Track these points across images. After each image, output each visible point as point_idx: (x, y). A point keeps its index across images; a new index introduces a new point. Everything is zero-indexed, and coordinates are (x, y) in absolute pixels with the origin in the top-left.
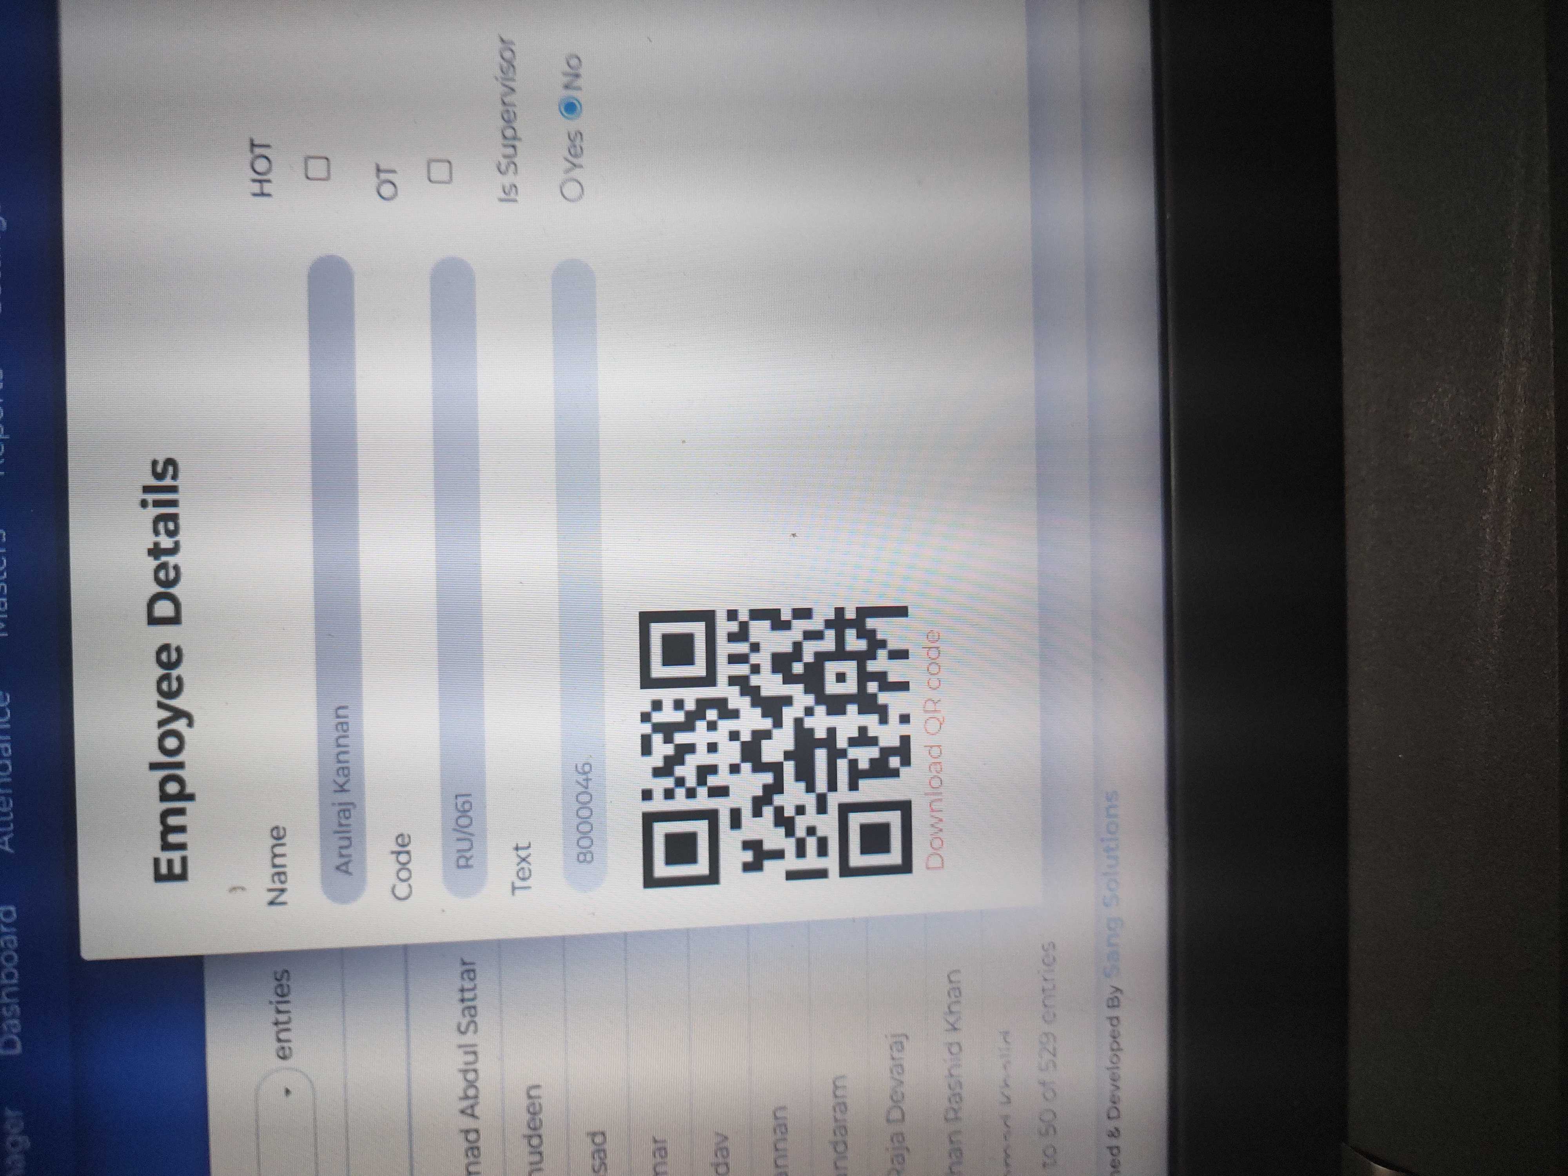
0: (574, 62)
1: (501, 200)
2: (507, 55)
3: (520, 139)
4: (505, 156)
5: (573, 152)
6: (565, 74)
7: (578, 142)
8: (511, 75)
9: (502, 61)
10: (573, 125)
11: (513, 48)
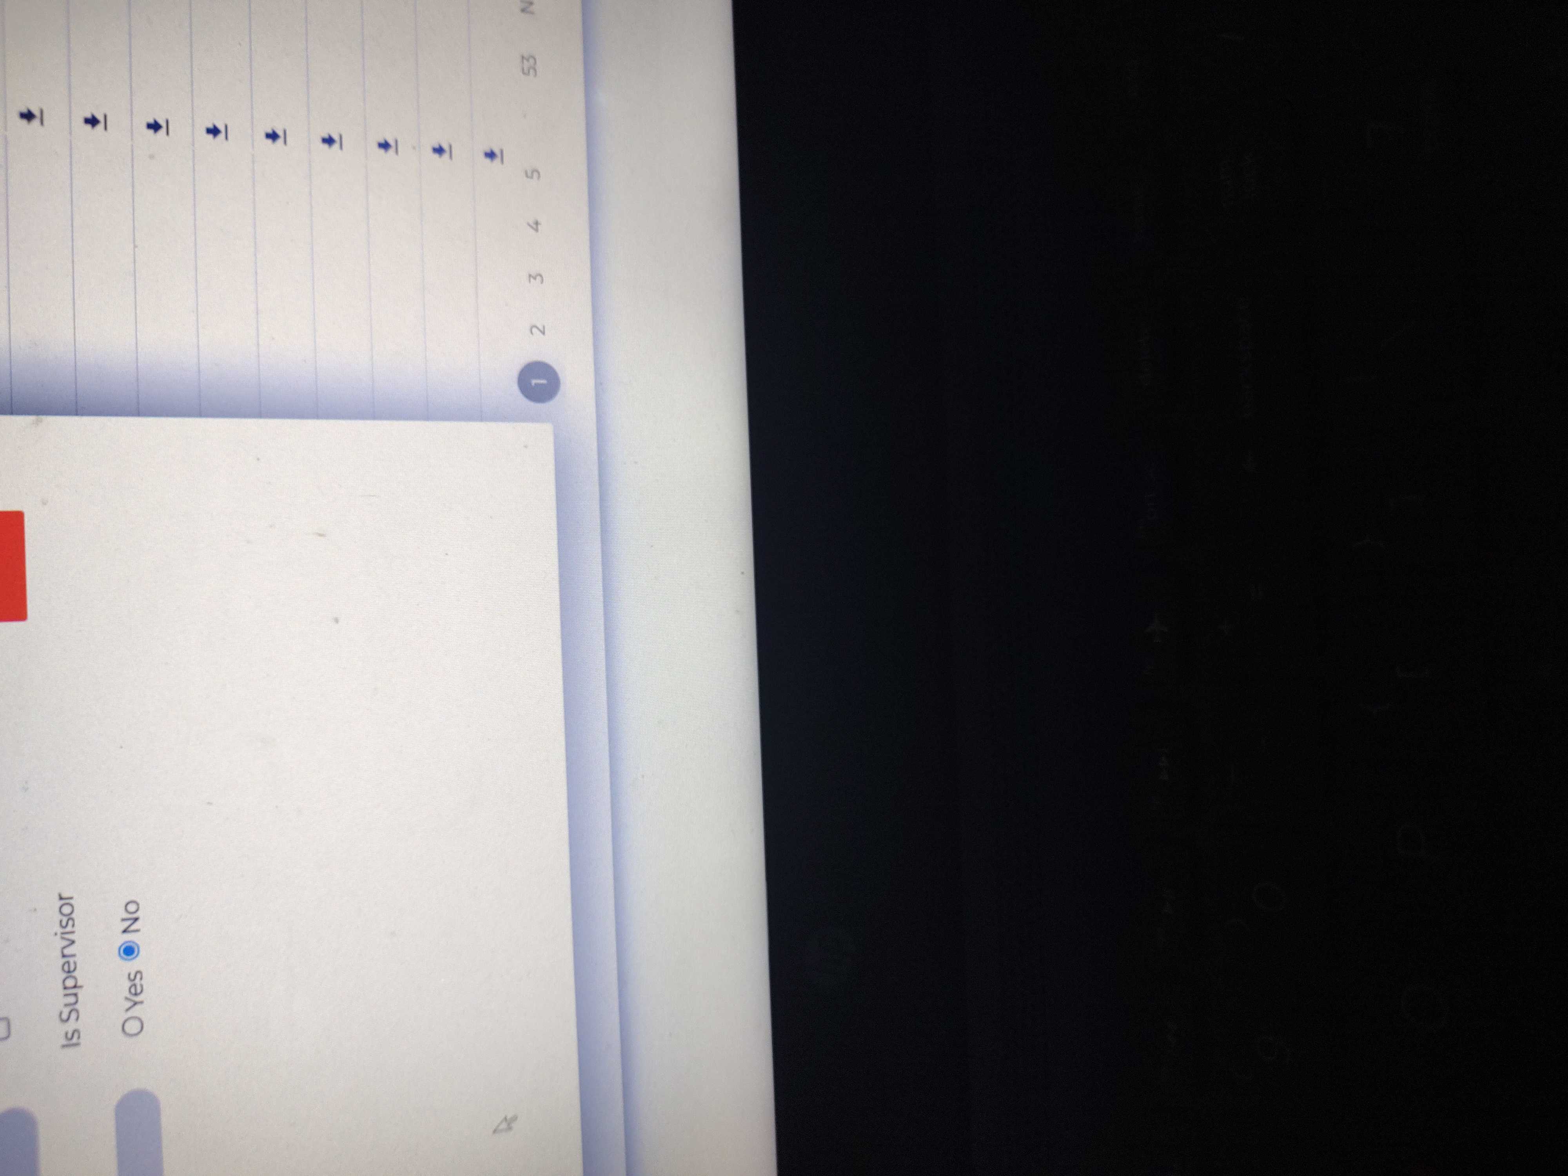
0: (132, 908)
1: (64, 1046)
2: (67, 910)
3: (81, 987)
4: (66, 1005)
5: (133, 990)
6: (123, 920)
7: (137, 981)
8: (69, 929)
9: (60, 917)
10: (132, 966)
11: (71, 901)
